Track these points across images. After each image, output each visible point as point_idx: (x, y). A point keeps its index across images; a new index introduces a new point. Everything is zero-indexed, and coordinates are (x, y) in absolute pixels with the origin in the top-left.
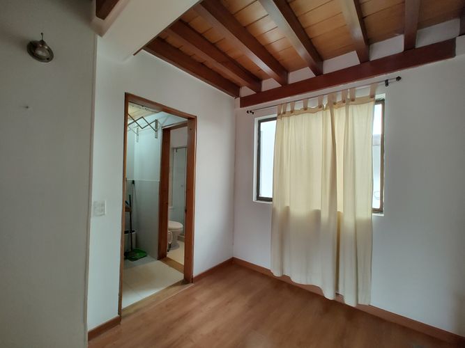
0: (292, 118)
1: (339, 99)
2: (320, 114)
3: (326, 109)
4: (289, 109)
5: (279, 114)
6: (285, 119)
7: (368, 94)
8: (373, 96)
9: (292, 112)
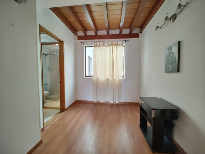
0: (99, 47)
1: (114, 43)
2: (108, 47)
3: (111, 46)
4: (98, 44)
5: (95, 45)
6: (97, 47)
7: (121, 44)
8: (122, 44)
9: (99, 45)
